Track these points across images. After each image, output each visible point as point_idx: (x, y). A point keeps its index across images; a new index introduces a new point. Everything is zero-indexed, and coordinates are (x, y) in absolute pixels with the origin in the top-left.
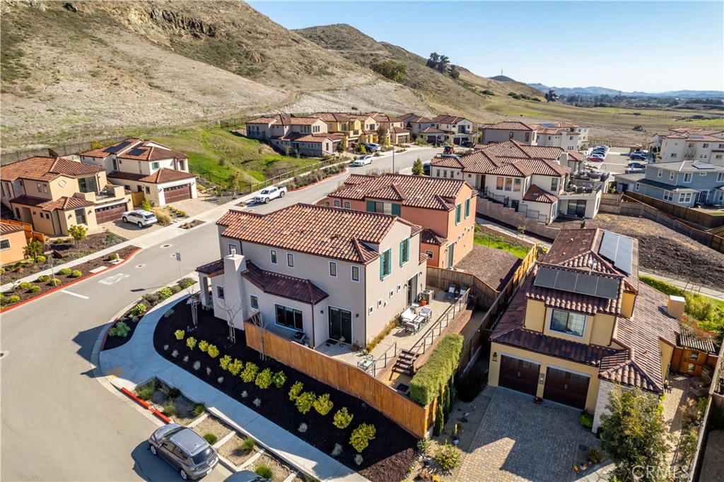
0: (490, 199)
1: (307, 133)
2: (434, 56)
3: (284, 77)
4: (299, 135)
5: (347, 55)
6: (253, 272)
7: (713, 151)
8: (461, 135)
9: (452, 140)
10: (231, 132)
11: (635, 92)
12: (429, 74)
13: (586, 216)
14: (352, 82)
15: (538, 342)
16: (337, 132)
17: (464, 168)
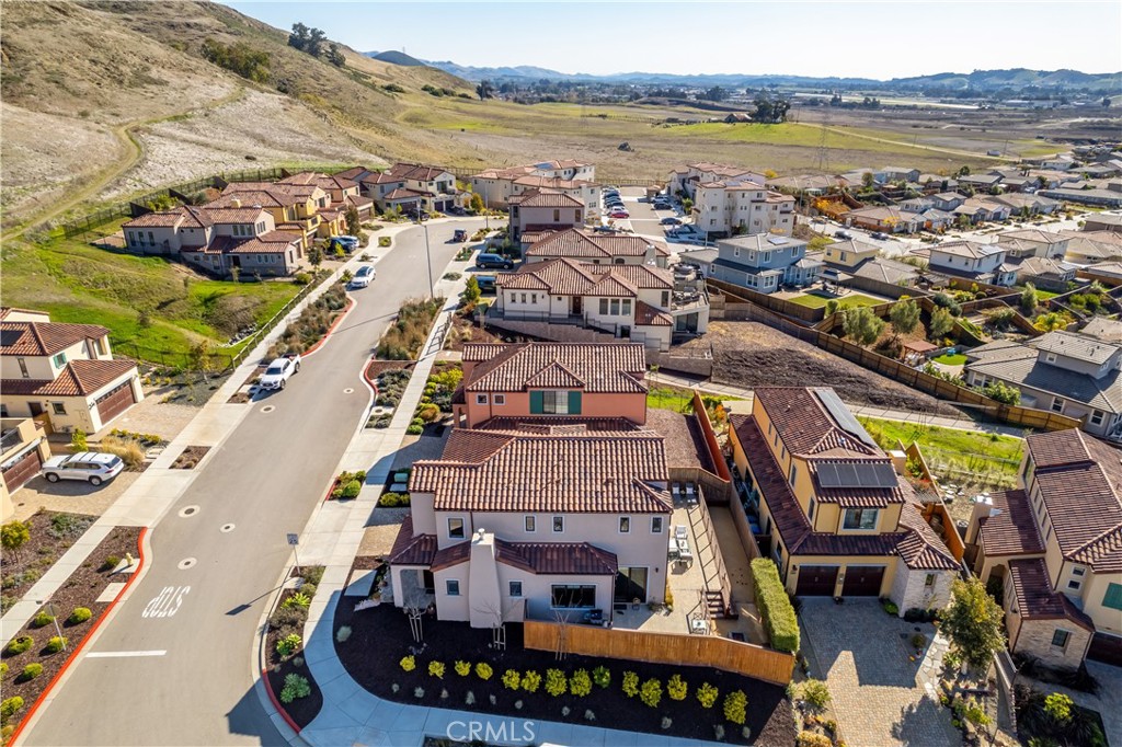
0: (596, 329)
1: (247, 236)
2: (299, 27)
3: (75, 94)
4: (235, 242)
5: (140, 24)
6: (509, 551)
7: (753, 201)
8: (441, 196)
9: (433, 205)
10: (93, 245)
11: (579, 74)
12: (300, 62)
13: (699, 330)
14: (203, 96)
15: (833, 544)
16: (284, 224)
17: (550, 289)
